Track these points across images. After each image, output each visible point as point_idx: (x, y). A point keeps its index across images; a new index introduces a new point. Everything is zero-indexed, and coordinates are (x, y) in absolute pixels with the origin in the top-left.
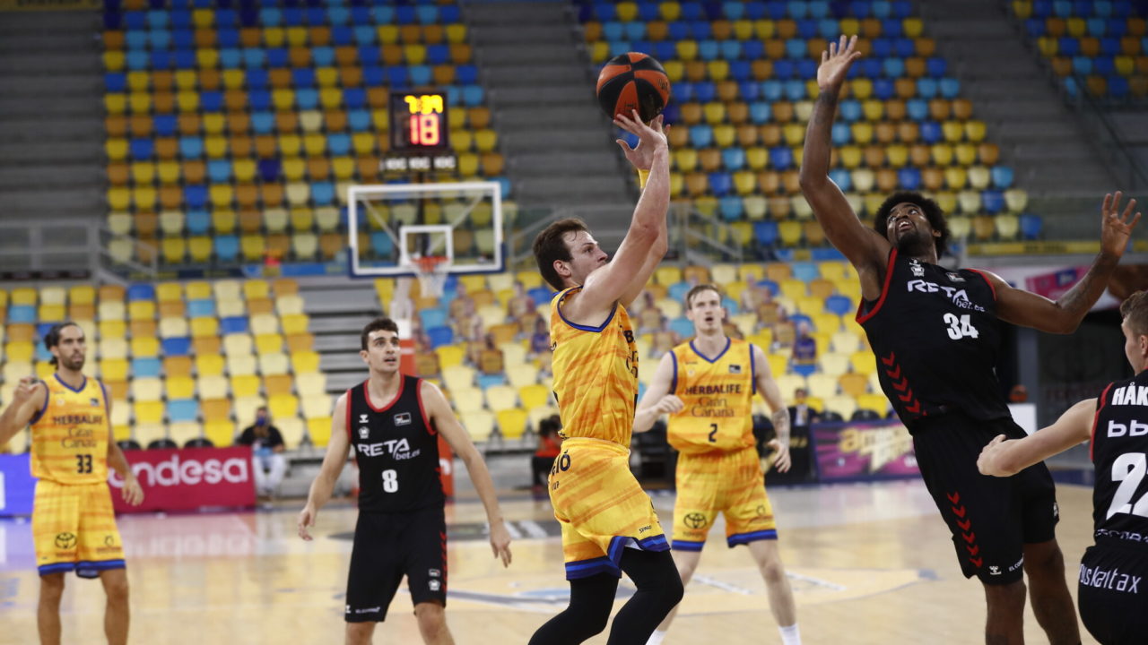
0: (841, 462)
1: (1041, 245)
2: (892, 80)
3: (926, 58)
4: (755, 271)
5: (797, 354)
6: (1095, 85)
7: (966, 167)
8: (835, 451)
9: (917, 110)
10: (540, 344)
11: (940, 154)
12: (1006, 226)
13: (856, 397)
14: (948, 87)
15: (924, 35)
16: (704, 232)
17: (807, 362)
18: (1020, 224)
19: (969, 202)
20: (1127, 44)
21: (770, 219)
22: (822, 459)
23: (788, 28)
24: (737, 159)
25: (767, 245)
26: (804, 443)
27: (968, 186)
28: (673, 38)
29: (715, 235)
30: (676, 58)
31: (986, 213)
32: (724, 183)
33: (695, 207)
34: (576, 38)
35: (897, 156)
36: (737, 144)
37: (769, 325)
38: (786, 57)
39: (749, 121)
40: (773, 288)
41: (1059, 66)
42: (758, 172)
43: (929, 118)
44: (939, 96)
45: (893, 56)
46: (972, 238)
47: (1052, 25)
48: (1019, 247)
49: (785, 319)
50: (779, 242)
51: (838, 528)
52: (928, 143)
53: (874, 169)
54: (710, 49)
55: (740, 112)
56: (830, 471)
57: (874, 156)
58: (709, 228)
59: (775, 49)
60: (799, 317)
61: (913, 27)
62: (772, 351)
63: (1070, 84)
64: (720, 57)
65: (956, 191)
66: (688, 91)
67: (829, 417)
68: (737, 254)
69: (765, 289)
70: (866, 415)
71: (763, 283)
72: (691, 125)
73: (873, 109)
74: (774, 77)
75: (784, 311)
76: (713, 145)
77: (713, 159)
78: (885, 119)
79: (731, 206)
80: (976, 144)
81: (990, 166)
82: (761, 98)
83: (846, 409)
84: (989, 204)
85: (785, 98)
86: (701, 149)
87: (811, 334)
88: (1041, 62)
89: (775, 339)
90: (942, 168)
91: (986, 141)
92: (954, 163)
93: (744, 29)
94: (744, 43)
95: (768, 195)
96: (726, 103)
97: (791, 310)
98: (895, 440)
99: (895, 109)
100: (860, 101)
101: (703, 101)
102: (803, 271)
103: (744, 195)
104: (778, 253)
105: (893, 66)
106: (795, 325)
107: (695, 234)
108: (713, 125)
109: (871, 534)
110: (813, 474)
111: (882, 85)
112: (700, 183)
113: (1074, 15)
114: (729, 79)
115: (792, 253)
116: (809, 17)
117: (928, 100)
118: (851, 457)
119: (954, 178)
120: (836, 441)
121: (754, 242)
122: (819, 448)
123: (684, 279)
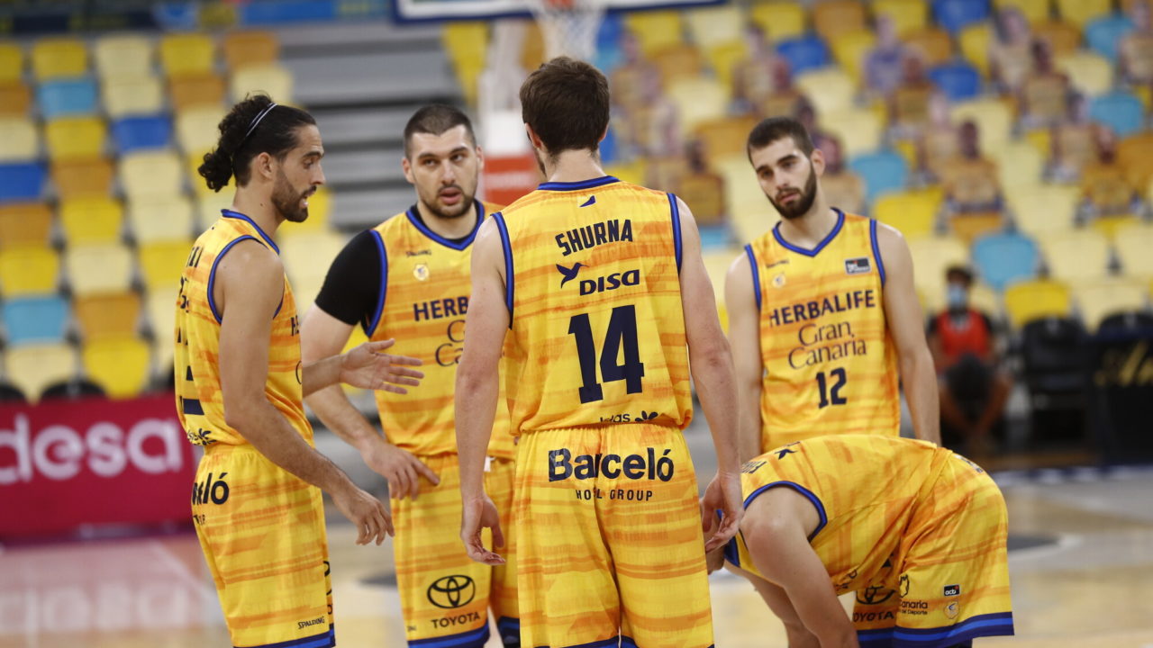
123: (1118, 6)
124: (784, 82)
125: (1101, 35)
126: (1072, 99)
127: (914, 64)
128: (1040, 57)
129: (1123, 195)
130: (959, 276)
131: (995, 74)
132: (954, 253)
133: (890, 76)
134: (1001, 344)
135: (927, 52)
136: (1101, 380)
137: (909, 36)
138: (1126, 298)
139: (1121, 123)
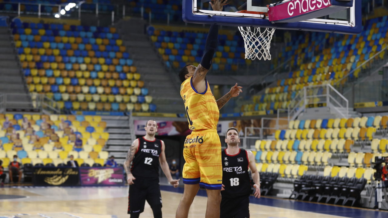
0: (89, 180)
1: (155, 114)
2: (111, 59)
3: (123, 53)
4: (64, 117)
5: (76, 145)
6: (176, 64)
7: (133, 88)
8: (87, 176)
9: (119, 69)
11: (125, 83)
12: (145, 107)
13: (94, 159)
14: (129, 62)
15: (123, 45)
16: (48, 104)
17: (79, 147)
18: (149, 107)
19: (134, 99)
20: (186, 52)
21: (70, 101)
22: (82, 179)
23: (79, 40)
24: (60, 81)
25: (68, 109)
26: (77, 173)
27: (133, 94)
28: (42, 41)
29: (52, 105)
30: (43, 47)
31: (139, 103)
32: (56, 88)
33: (46, 95)
34: (11, 39)
35: (111, 83)
36: (61, 76)
37: (68, 135)
38: (78, 49)
39: (65, 69)
40: (70, 123)
41: (165, 58)
42: (67, 86)
43: (123, 72)
44: (126, 65)
45: (112, 51)
46: (134, 110)
47: (163, 44)
48: (148, 114)
49: (72, 133)
50: (72, 108)
51: (86, 201)
52: (122, 80)
53: (104, 87)
54: (54, 45)
55: (62, 66)
56: (85, 182)
57: (104, 83)
58: (50, 103)
59: (75, 46)
60: (77, 133)
61: (119, 42)
62: (68, 143)
63: (168, 64)
64: (57, 48)
65: (130, 95)
66: (46, 58)
67: (85, 165)
68: (59, 111)
69: (67, 123)
70: (97, 165)
71: (67, 121)
72: (46, 69)
73: (105, 68)
74: (74, 56)
75: (73, 131)
76: (53, 76)
77: (53, 81)
78: (108, 71)
79: (58, 96)
80: (137, 81)
81: (141, 88)
82: (69, 62)
83: (91, 163)
84: (140, 100)
85: (77, 62)
86: (49, 77)
87: (81, 139)
88: (159, 56)
89: (69, 139)
90: (126, 88)
91: (140, 80)
92: (130, 86)
93: (65, 39)
94: (65, 44)
95: (70, 93)
96: (58, 63)
97: (75, 130)
98: (106, 174)
99: (112, 68)
100: (101, 65)
101: (50, 62)
102: (80, 118)
103: (62, 93)
104: (72, 112)
105: (112, 54)
106: (76, 135)
107: (45, 104)
108: (53, 70)
109: (97, 203)
110: (79, 183)
111: (108, 60)
112: (48, 88)
113: (170, 42)
114: (60, 55)
115: (76, 112)
116: (86, 37)
117: (122, 66)
118: (92, 178)
119: (129, 91)
120: (87, 173)
121: (64, 108)
122: (82, 175)
123: (41, 118)
125: (38, 122)
126: (34, 131)
127: (11, 124)
128: (29, 125)
129: (40, 146)
130: (15, 156)
131: (23, 127)
132: (15, 153)
133: (7, 126)
134: (21, 167)
135: (13, 123)
136: (35, 173)
137: (10, 120)
138: (39, 161)
139: (40, 135)
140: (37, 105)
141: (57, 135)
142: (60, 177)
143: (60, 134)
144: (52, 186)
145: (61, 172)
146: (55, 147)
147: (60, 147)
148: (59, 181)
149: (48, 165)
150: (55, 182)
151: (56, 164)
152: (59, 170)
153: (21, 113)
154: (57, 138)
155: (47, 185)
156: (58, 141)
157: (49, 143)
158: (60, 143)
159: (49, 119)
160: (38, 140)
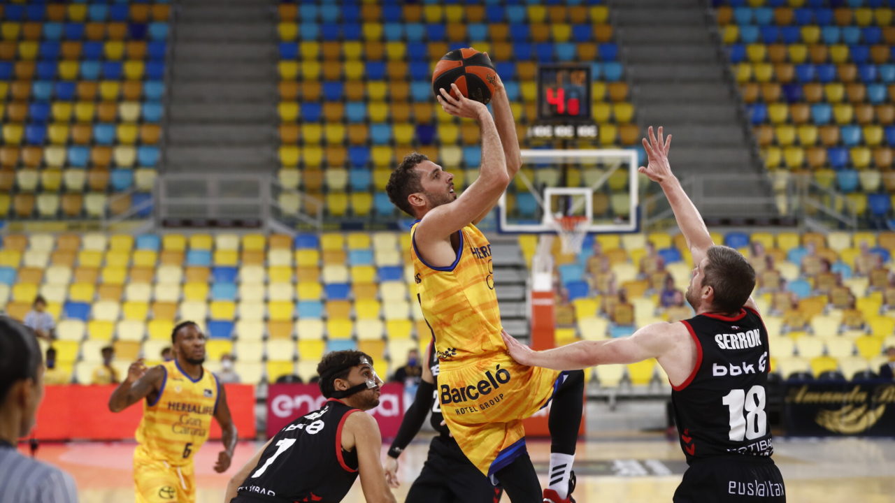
4: (869, 239)
10: (668, 299)
16: (822, 201)
21: (883, 191)
24: (855, 135)
25: (880, 215)
28: (798, 23)
29: (832, 204)
30: (800, 41)
32: (842, 157)
33: (814, 178)
34: (709, 21)
36: (855, 122)
37: (878, 289)
39: (867, 101)
42: (873, 148)
50: (890, 211)
54: (833, 33)
55: (859, 92)
58: (827, 199)
62: (882, 313)
64: (841, 42)
66: (810, 72)
68: (852, 222)
69: (877, 255)
71: (874, 251)
72: (812, 103)
74: (890, 62)
76: (832, 122)
77: (832, 135)
79: (848, 178)
82: (879, 81)
86: (821, 126)
89: (885, 302)
93: (865, 16)
94: (864, 29)
95: (882, 169)
96: (846, 84)
101: (824, 82)
103: (860, 169)
104: (889, 223)
107: (814, 204)
108: (833, 104)
112: (820, 156)
114: (849, 61)
121: (867, 212)
123: (802, 244)
124: (661, 267)
125: (794, 255)
126: (782, 281)
128: (769, 263)
129: (801, 323)
136: (788, 400)
138: (800, 366)
139: (801, 292)
140: (789, 206)
141: (848, 291)
142: (860, 411)
143: (858, 287)
144: (838, 434)
145: (863, 397)
146: (843, 323)
147: (858, 323)
148: (859, 419)
149: (825, 375)
150: (848, 424)
151: (849, 375)
152: (856, 389)
153: (745, 230)
154: (851, 299)
155: (823, 433)
156: (852, 306)
157: (826, 313)
158: (859, 313)
159: (826, 244)
160: (795, 306)
